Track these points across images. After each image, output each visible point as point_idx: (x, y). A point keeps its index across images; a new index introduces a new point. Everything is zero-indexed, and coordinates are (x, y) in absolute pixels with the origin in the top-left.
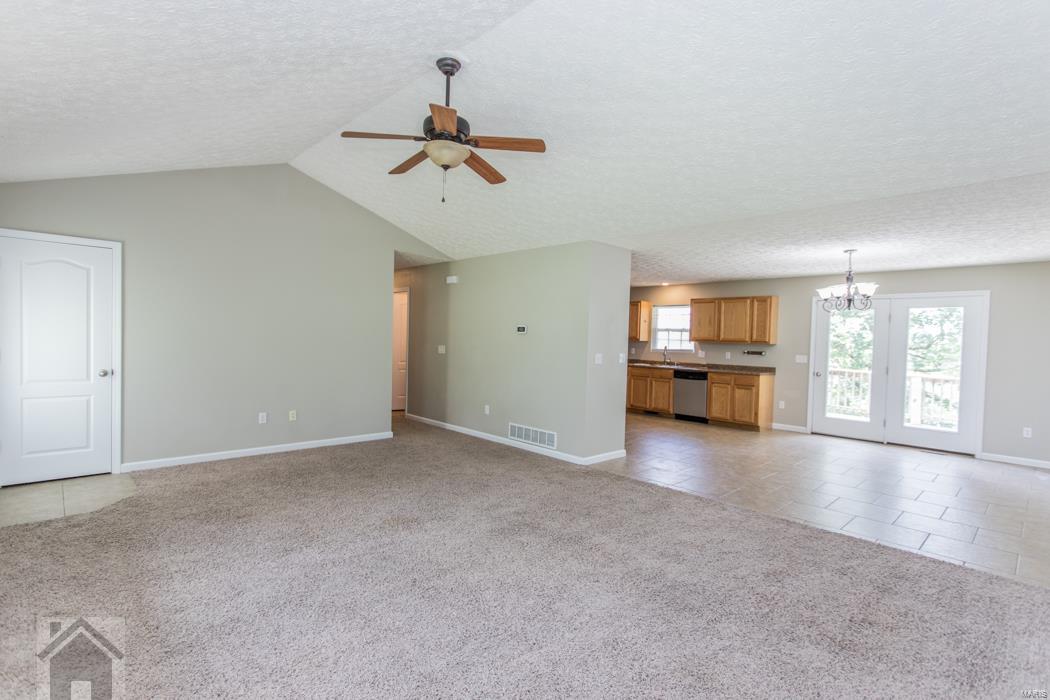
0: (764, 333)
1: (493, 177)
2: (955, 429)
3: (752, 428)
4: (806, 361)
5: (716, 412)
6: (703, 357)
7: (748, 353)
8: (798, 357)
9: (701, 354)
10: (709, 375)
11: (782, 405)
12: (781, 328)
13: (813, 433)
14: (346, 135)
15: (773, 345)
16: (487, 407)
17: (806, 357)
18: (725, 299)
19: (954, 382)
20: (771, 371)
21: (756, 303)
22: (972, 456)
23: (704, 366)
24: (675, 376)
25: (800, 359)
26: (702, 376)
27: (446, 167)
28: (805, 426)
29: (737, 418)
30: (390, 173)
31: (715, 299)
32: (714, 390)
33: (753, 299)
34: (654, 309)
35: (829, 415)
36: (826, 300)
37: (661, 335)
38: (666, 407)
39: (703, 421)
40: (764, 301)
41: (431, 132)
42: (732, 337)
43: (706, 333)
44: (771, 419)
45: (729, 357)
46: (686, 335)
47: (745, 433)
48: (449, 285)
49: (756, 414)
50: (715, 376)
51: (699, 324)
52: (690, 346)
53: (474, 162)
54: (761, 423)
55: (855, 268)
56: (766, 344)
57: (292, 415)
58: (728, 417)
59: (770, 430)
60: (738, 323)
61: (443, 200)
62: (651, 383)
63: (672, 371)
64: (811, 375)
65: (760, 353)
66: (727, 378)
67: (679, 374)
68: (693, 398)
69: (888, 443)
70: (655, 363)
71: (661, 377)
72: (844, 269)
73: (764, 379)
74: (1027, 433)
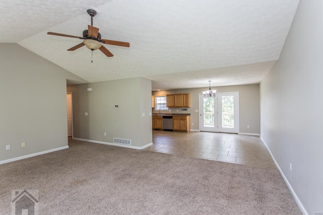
0: (187, 104)
1: (109, 54)
2: (233, 127)
3: (185, 131)
4: (198, 111)
5: (176, 127)
6: (170, 112)
7: (183, 110)
8: (196, 110)
9: (170, 111)
10: (173, 117)
11: (193, 124)
12: (191, 103)
13: (201, 131)
14: (49, 33)
16: (105, 133)
18: (176, 94)
20: (189, 115)
21: (184, 96)
22: (237, 134)
23: (171, 114)
24: (163, 118)
25: (197, 111)
26: (171, 117)
27: (92, 50)
28: (199, 129)
29: (181, 129)
30: (68, 50)
31: (173, 94)
32: (175, 121)
33: (184, 94)
34: (156, 98)
35: (205, 126)
36: (205, 95)
37: (158, 106)
38: (161, 127)
39: (172, 130)
40: (187, 95)
41: (86, 35)
42: (179, 105)
43: (171, 105)
44: (190, 129)
45: (178, 111)
46: (165, 105)
47: (184, 133)
48: (88, 91)
49: (186, 127)
50: (175, 117)
51: (169, 102)
52: (166, 109)
53: (102, 49)
54: (188, 130)
55: (211, 86)
56: (188, 107)
57: (23, 145)
58: (179, 129)
59: (190, 131)
60: (180, 101)
61: (92, 62)
62: (156, 121)
63: (162, 116)
64: (199, 115)
65: (186, 110)
66: (178, 117)
67: (164, 117)
68: (169, 124)
69: (219, 132)
70: (157, 114)
71: (159, 118)
72: (209, 86)
73: (188, 117)
74: (248, 127)
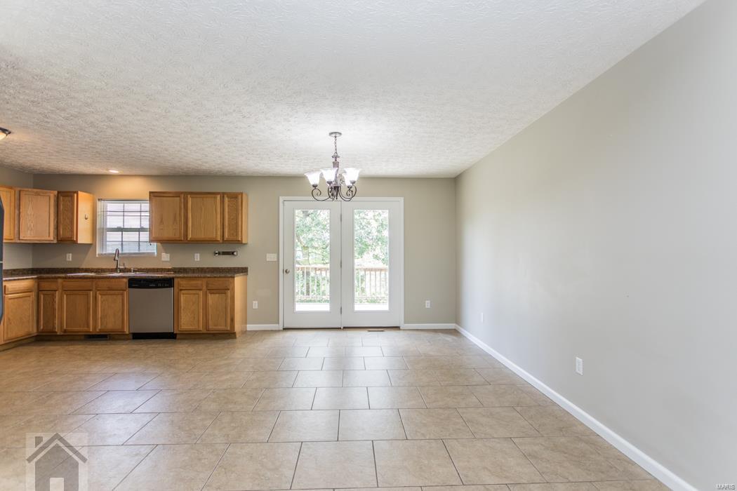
0: (237, 232)
2: (387, 307)
3: (227, 335)
4: (276, 260)
5: (186, 323)
6: (166, 260)
7: (219, 253)
8: (268, 255)
9: (166, 257)
10: (176, 280)
11: (255, 305)
12: (252, 229)
13: (285, 329)
15: (245, 244)
17: (275, 255)
18: (191, 193)
19: (385, 270)
20: (244, 270)
21: (226, 200)
22: (397, 328)
23: (169, 270)
24: (130, 286)
25: (271, 257)
26: (167, 283)
28: (278, 323)
29: (211, 327)
31: (182, 193)
32: (182, 298)
33: (223, 195)
34: (100, 204)
35: (298, 308)
36: (315, 186)
37: (113, 237)
38: (117, 326)
39: (170, 336)
40: (235, 197)
42: (201, 236)
43: (169, 233)
44: (245, 322)
45: (198, 259)
46: (145, 236)
47: (225, 342)
49: (232, 320)
50: (183, 282)
51: (161, 222)
52: (153, 248)
54: (238, 328)
56: (240, 243)
58: (201, 328)
59: (245, 332)
60: (208, 222)
62: (95, 298)
63: (126, 280)
64: (281, 271)
65: (233, 253)
66: (199, 282)
67: (134, 283)
68: (156, 311)
69: (344, 328)
70: (103, 270)
71: (110, 289)
73: (238, 280)
74: (428, 304)
